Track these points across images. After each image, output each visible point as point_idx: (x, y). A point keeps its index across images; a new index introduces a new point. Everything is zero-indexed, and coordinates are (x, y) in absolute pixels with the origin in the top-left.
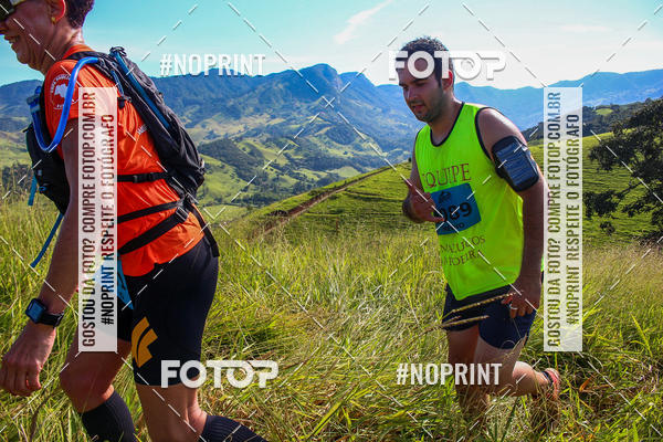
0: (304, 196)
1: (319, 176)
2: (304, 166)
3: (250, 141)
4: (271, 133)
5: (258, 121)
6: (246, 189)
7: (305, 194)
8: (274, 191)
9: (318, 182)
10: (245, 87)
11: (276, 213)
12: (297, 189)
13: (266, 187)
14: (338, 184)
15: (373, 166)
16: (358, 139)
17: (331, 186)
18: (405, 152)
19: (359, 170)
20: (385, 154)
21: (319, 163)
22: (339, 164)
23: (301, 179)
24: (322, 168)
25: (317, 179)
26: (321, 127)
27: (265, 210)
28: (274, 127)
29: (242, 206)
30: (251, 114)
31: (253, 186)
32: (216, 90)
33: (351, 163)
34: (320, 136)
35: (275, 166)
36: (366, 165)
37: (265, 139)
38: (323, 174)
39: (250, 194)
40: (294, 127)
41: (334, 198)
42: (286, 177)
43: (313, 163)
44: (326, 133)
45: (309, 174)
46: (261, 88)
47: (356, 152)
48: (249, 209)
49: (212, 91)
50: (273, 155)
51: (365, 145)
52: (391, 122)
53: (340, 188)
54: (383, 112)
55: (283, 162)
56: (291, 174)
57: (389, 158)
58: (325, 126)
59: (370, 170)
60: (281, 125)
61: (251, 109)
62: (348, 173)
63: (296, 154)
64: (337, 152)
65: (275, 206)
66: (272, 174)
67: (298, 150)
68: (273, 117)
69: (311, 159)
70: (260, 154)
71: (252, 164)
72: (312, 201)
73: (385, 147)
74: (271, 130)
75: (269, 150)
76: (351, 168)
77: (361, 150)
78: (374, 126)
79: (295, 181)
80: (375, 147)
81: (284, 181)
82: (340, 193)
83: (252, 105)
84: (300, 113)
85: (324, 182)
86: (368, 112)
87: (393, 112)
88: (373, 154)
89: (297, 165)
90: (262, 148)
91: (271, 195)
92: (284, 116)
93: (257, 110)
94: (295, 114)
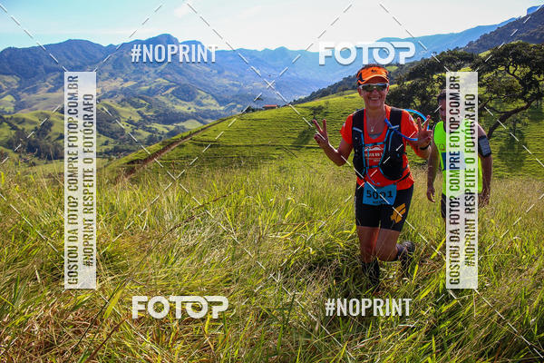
0: (156, 147)
1: (168, 129)
2: (155, 121)
3: (107, 101)
4: (125, 94)
5: (113, 84)
6: (106, 143)
7: (158, 144)
8: (131, 144)
9: (168, 134)
10: (100, 56)
11: (132, 162)
12: (151, 141)
13: (123, 140)
14: (185, 135)
15: (212, 118)
16: (198, 97)
17: (178, 136)
18: (238, 106)
19: (201, 122)
20: (222, 108)
21: (168, 117)
22: (185, 117)
23: (153, 132)
24: (171, 122)
25: (166, 131)
26: (167, 88)
27: (124, 160)
28: (127, 89)
29: (104, 158)
30: (107, 79)
31: (112, 140)
32: (74, 58)
33: (194, 117)
34: (168, 95)
35: (130, 122)
36: (207, 118)
37: (119, 99)
38: (172, 127)
39: (111, 147)
40: (144, 88)
41: (182, 146)
42: (140, 131)
43: (162, 118)
44: (173, 93)
45: (160, 128)
46: (112, 56)
47: (198, 107)
48: (110, 160)
49: (71, 59)
50: (128, 112)
51: (205, 101)
52: (226, 82)
53: (186, 138)
54: (219, 73)
55: (137, 118)
56: (144, 128)
57: (225, 111)
58: (171, 87)
59: (210, 121)
60: (134, 87)
61: (106, 75)
62: (192, 125)
63: (147, 111)
64: (182, 108)
65: (132, 156)
66: (128, 130)
67: (149, 108)
68: (126, 81)
69: (160, 115)
70: (116, 113)
71: (111, 122)
72: (164, 150)
73: (222, 102)
74: (124, 91)
75: (123, 109)
76: (195, 121)
77: (202, 106)
78: (212, 85)
79: (148, 134)
80: (214, 102)
81: (140, 134)
82: (187, 142)
83: (107, 71)
84: (148, 76)
85: (172, 133)
86: (207, 74)
87: (226, 73)
88: (212, 108)
89: (149, 120)
90: (118, 108)
91: (129, 147)
92: (135, 79)
93: (112, 75)
94: (145, 78)
